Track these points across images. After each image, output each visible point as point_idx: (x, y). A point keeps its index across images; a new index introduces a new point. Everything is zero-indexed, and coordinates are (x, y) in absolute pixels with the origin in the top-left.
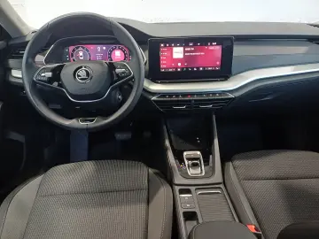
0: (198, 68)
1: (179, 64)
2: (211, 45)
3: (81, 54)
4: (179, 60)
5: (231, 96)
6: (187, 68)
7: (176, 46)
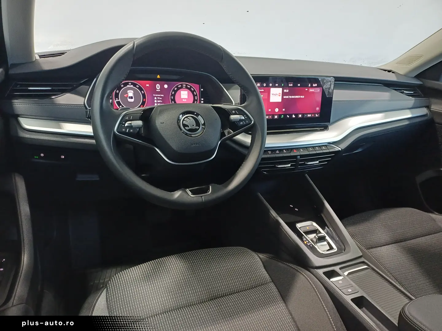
0: (296, 115)
1: (277, 110)
2: (312, 87)
3: (131, 93)
4: (276, 104)
5: (338, 149)
6: (285, 115)
7: (274, 86)
